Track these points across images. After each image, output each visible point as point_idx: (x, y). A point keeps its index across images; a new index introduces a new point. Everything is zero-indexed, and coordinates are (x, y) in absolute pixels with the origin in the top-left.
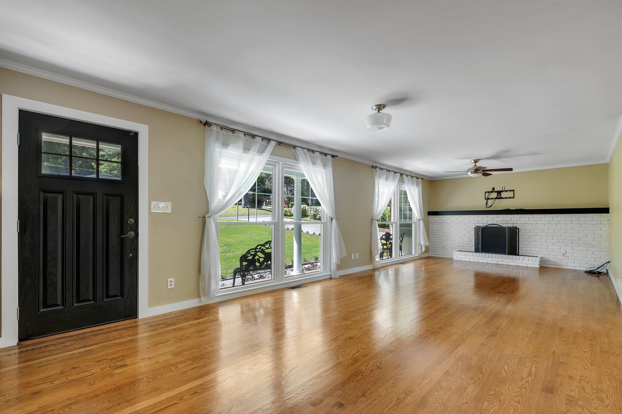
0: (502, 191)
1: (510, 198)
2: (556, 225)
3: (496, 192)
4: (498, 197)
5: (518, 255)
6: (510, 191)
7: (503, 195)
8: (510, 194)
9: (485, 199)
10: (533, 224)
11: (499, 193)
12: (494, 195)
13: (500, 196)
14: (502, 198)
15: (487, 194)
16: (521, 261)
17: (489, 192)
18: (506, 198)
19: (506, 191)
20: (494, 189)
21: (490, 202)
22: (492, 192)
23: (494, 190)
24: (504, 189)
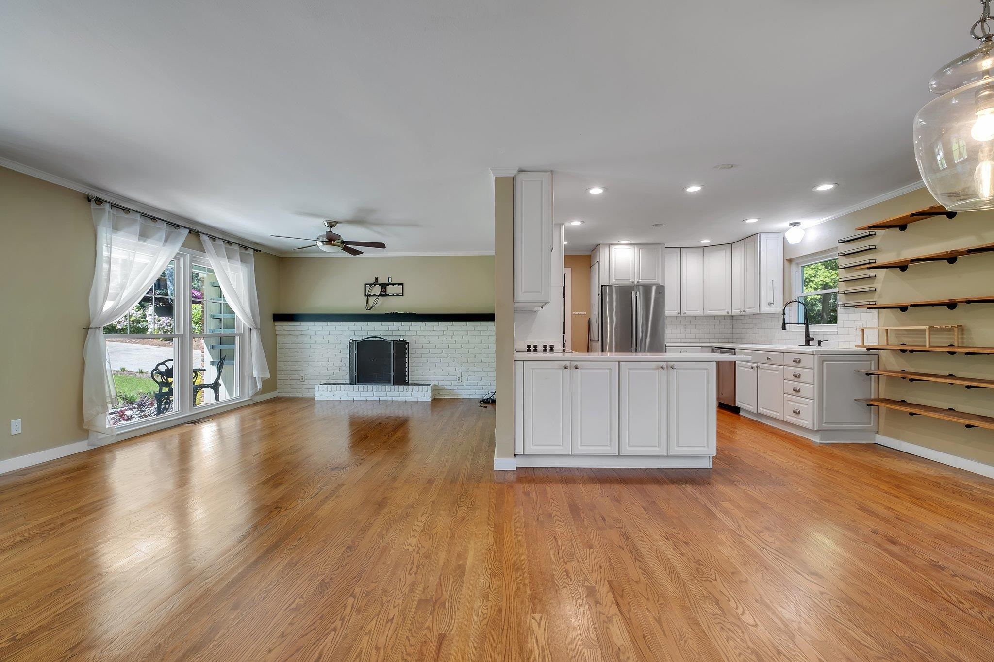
0: (388, 285)
1: (398, 295)
2: (450, 337)
3: (380, 285)
4: (383, 293)
5: (408, 384)
6: (398, 284)
7: (390, 290)
8: (397, 290)
9: (366, 296)
10: (425, 336)
11: (384, 286)
12: (377, 290)
13: (386, 291)
14: (388, 295)
15: (368, 287)
16: (409, 393)
17: (370, 285)
18: (393, 295)
19: (393, 284)
20: (377, 279)
21: (372, 300)
22: (375, 286)
23: (377, 281)
24: (390, 281)
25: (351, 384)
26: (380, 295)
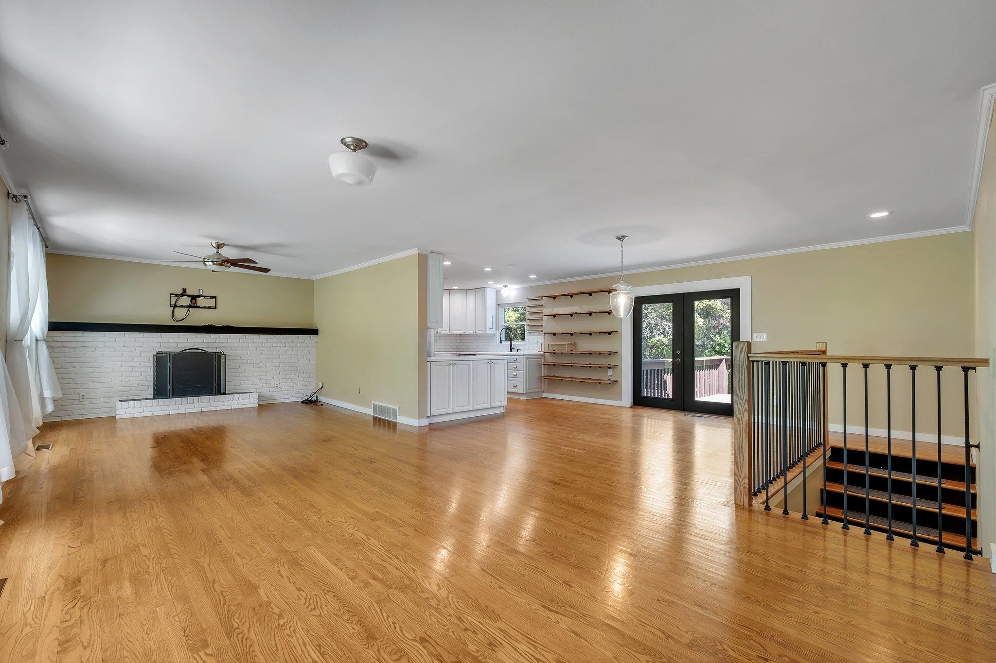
0: (198, 297)
1: (210, 308)
2: (269, 349)
3: (189, 296)
4: (192, 305)
5: (224, 394)
6: (211, 297)
7: (200, 302)
8: (210, 302)
9: (171, 306)
10: (243, 347)
11: (194, 298)
12: (186, 301)
13: (196, 303)
14: (199, 307)
15: (174, 299)
16: (235, 402)
17: (176, 295)
18: (205, 307)
19: (205, 297)
20: (184, 290)
21: (180, 313)
22: (182, 296)
23: (185, 293)
24: (201, 293)
25: (154, 398)
26: (190, 307)
